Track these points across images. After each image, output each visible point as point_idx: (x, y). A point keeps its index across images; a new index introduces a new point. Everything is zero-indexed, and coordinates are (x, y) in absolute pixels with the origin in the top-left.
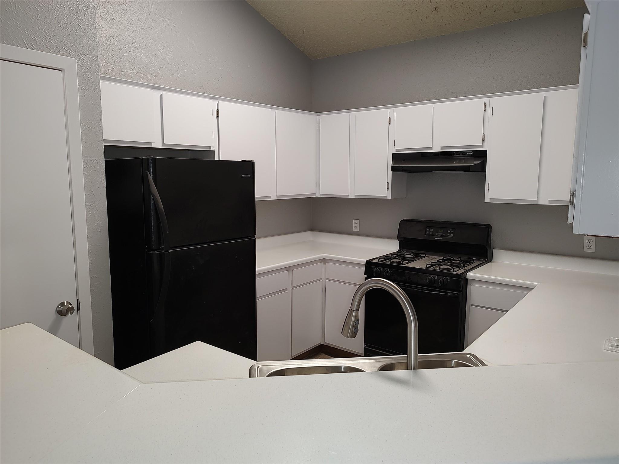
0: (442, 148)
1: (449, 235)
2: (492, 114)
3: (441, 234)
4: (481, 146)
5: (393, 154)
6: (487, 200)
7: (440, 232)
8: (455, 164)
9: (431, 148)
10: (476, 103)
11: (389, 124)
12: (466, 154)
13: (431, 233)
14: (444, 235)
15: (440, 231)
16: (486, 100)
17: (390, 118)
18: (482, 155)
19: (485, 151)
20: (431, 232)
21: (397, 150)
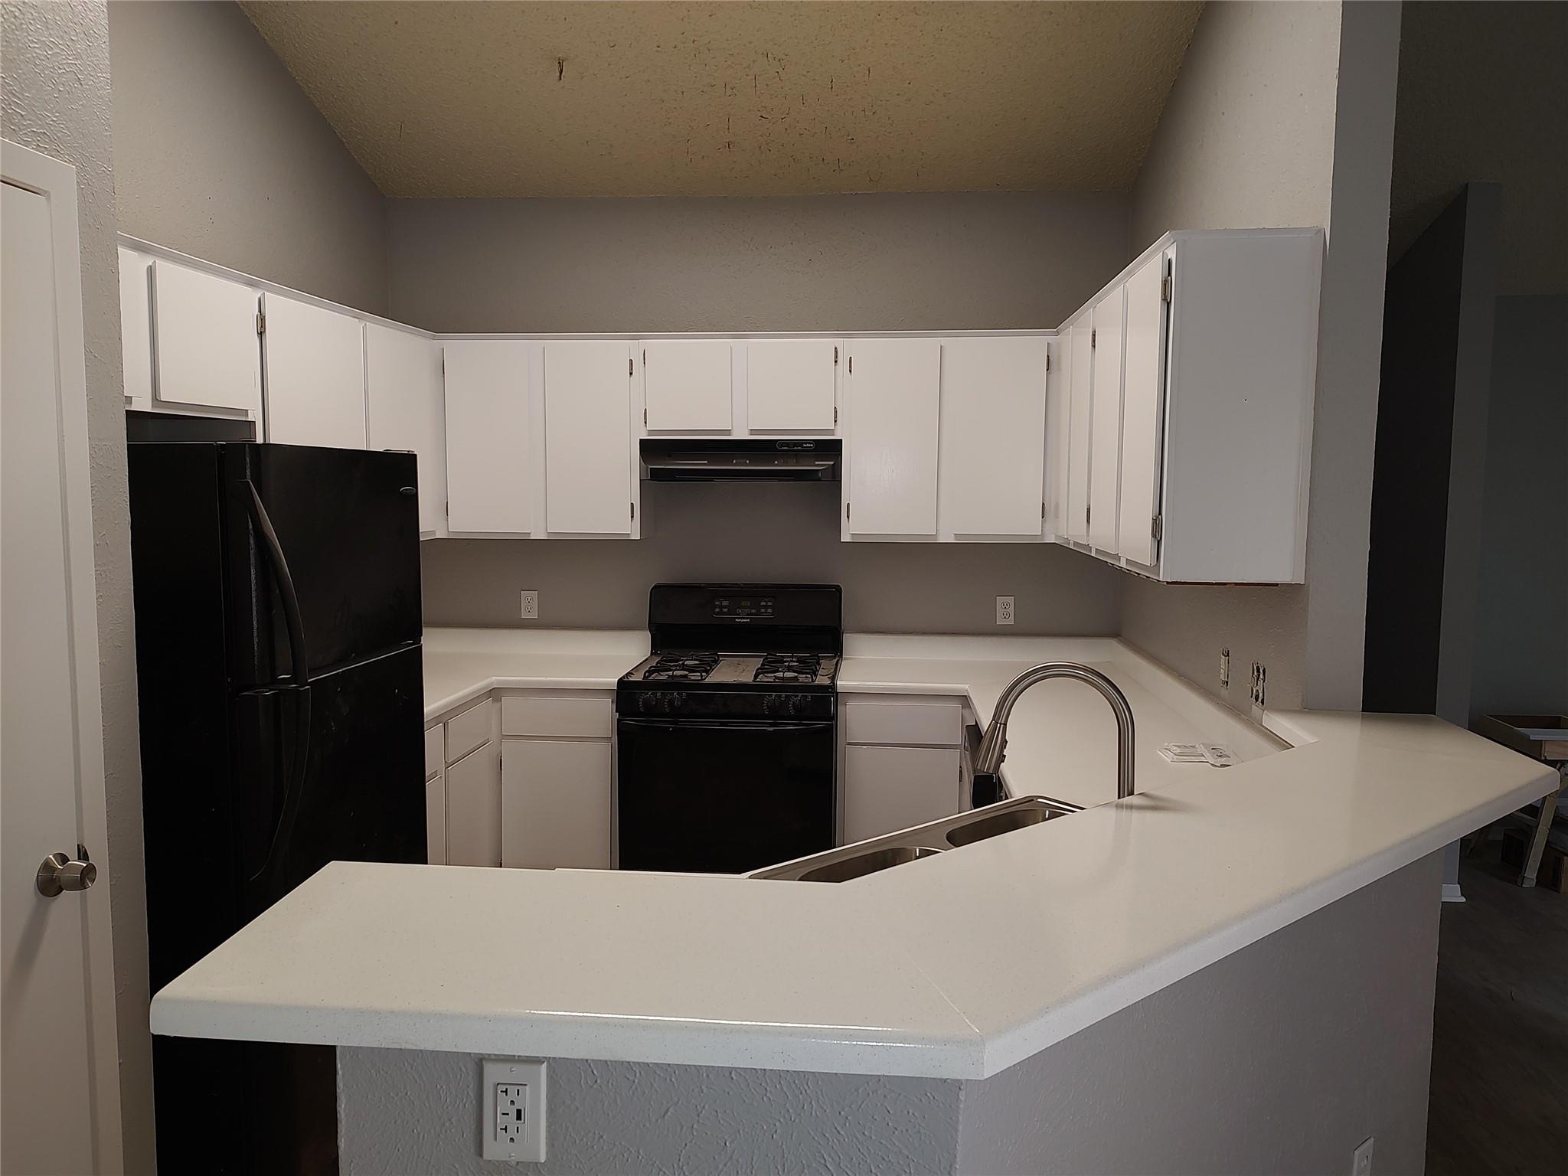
0: (753, 432)
1: (763, 610)
2: (850, 371)
3: (747, 611)
4: (831, 432)
5: (641, 440)
6: (845, 538)
7: (745, 607)
8: (777, 465)
9: (728, 432)
10: (817, 347)
11: (631, 374)
12: (801, 446)
13: (725, 610)
14: (753, 611)
15: (743, 604)
16: (838, 342)
17: (631, 360)
18: (832, 449)
19: (838, 443)
20: (725, 607)
21: (651, 432)
